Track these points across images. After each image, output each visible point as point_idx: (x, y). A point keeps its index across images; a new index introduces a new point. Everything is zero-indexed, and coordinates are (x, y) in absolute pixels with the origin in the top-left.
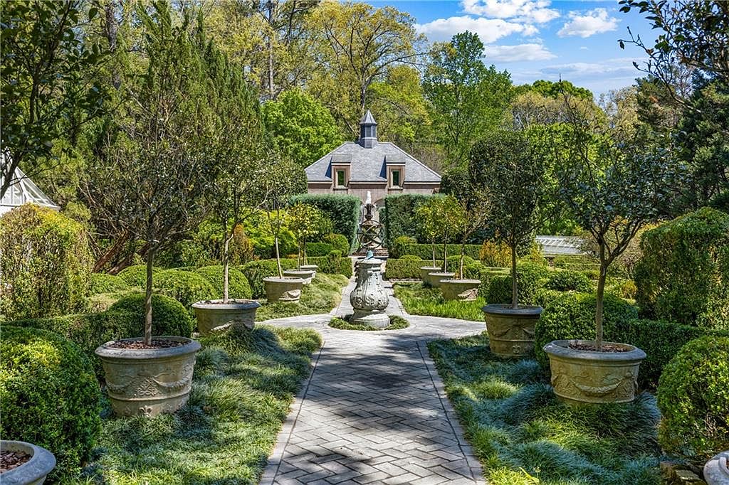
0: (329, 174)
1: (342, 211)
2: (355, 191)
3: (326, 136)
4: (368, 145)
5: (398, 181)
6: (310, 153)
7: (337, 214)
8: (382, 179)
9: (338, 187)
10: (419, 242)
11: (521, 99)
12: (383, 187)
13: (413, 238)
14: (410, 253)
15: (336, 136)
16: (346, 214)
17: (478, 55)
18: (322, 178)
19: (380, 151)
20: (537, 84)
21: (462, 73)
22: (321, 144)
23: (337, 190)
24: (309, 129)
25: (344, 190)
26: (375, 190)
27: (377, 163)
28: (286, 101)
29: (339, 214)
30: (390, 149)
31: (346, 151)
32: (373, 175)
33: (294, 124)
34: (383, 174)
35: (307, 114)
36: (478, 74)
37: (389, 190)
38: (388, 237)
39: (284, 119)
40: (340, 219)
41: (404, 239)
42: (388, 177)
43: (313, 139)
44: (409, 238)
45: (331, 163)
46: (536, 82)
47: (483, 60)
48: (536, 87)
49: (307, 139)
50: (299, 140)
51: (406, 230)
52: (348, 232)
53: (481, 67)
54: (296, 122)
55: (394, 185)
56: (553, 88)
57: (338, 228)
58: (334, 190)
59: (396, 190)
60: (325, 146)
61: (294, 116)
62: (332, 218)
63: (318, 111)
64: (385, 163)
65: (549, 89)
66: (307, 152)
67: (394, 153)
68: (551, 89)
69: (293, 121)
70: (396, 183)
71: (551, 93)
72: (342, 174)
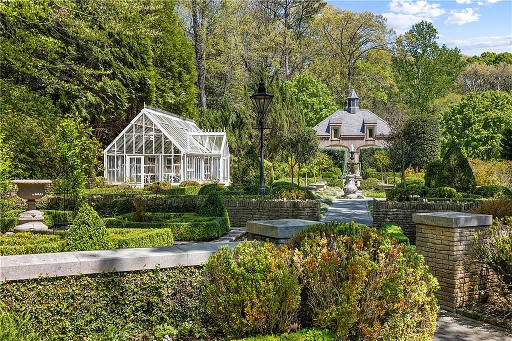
0: (328, 131)
1: (338, 156)
2: (344, 141)
3: (325, 104)
4: (353, 112)
5: (372, 135)
6: (315, 116)
7: (335, 158)
8: (362, 134)
9: (334, 139)
10: (377, 172)
11: (469, 68)
12: (362, 138)
13: (375, 170)
14: (373, 177)
15: (331, 104)
16: (340, 157)
17: (433, 37)
18: (324, 133)
19: (361, 116)
20: (484, 55)
21: (421, 52)
22: (321, 109)
23: (333, 141)
24: (314, 99)
25: (337, 141)
26: (357, 141)
27: (359, 123)
28: (299, 81)
29: (336, 157)
30: (368, 114)
31: (339, 116)
32: (356, 132)
33: (305, 97)
34: (363, 130)
35: (312, 89)
36: (433, 52)
37: (366, 140)
38: (362, 169)
39: (298, 93)
40: (337, 160)
41: (370, 170)
42: (365, 132)
43: (316, 106)
44: (372, 170)
45: (329, 124)
46: (483, 54)
47: (437, 41)
48: (483, 57)
49: (312, 106)
50: (307, 107)
51: (371, 165)
52: (341, 167)
53: (436, 47)
54: (305, 95)
55: (369, 137)
56: (496, 59)
57: (336, 164)
58: (331, 141)
59: (371, 140)
60: (324, 111)
61: (304, 91)
62: (333, 159)
63: (319, 87)
64: (364, 123)
65: (493, 59)
66: (313, 115)
67: (369, 116)
68: (495, 59)
69: (304, 95)
70: (371, 136)
71: (494, 62)
72: (336, 131)
